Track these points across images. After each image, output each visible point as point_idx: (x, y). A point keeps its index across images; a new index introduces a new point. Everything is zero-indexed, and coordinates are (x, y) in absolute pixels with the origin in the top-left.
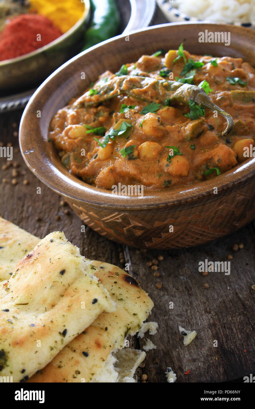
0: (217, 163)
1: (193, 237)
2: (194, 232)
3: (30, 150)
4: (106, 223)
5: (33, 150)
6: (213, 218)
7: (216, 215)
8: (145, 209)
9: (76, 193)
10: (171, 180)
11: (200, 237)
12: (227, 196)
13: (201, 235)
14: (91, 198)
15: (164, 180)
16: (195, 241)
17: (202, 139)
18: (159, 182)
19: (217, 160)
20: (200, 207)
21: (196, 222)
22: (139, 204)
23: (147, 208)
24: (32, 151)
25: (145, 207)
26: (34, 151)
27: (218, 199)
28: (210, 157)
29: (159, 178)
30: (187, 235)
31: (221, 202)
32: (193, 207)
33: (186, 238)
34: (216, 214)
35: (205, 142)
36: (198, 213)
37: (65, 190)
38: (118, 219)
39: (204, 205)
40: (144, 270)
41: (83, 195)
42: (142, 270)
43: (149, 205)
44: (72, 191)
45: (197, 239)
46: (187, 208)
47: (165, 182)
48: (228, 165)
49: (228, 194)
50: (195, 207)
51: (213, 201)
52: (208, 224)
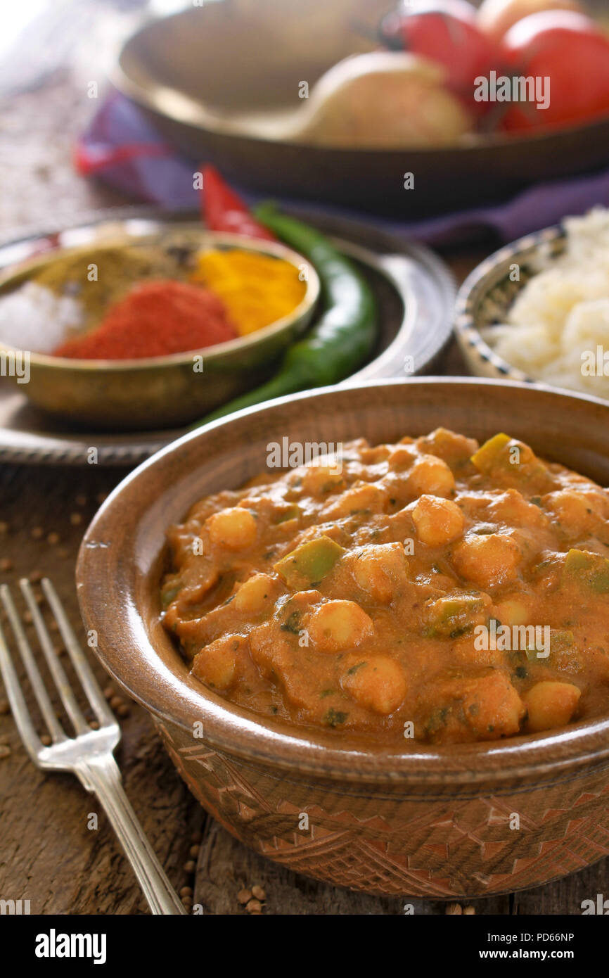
0: (468, 712)
1: (365, 871)
2: (368, 859)
3: (102, 541)
4: (188, 761)
5: (109, 543)
6: (420, 843)
7: (429, 838)
8: (248, 758)
9: (125, 665)
10: (347, 714)
11: (385, 878)
12: (463, 803)
13: (387, 874)
14: (150, 689)
15: (332, 709)
16: (371, 882)
17: (461, 644)
18: (317, 707)
19: (469, 706)
20: (387, 805)
21: (376, 838)
22: (239, 740)
23: (250, 757)
24: (103, 546)
25: (247, 753)
26: (110, 547)
27: (436, 801)
28: (458, 692)
29: (322, 698)
30: (351, 859)
31: (444, 811)
32: (370, 798)
33: (349, 866)
34: (429, 836)
35: (464, 655)
36: (383, 818)
37: (111, 650)
38: (204, 760)
39: (400, 802)
40: (228, 904)
41: (137, 675)
42: (223, 902)
43: (256, 752)
44: (121, 657)
45: (377, 879)
46: (354, 794)
47: (331, 714)
48: (492, 729)
49: (465, 797)
50: (376, 798)
51: (423, 801)
52: (408, 854)
